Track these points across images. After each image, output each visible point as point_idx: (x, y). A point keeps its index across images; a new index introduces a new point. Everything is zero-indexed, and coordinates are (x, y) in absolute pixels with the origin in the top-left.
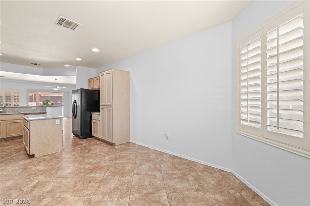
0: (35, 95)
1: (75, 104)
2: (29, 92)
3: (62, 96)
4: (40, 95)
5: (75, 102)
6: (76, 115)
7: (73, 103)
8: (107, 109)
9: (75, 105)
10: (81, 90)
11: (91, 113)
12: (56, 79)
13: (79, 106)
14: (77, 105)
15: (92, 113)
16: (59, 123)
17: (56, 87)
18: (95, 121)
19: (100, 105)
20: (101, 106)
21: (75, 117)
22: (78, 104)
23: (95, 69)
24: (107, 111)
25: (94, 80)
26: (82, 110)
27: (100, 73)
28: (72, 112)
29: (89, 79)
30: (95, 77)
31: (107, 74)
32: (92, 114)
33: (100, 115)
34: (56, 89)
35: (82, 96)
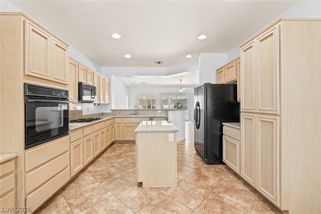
0: (168, 98)
1: (198, 107)
2: (162, 96)
3: (187, 98)
4: (171, 98)
5: (198, 104)
6: (199, 124)
7: (195, 107)
8: (261, 121)
9: (198, 109)
10: (207, 85)
11: (221, 123)
12: (181, 80)
13: (203, 110)
14: (201, 109)
15: (223, 123)
16: (172, 140)
17: (181, 88)
18: (230, 139)
19: (241, 110)
20: (243, 112)
21: (198, 127)
22: (202, 107)
23: (226, 54)
24: (261, 125)
25: (226, 69)
26: (208, 117)
27: (241, 47)
28: (194, 119)
29: (216, 70)
30: (226, 64)
31: (261, 41)
32: (223, 125)
33: (240, 129)
34: (181, 91)
35: (208, 95)
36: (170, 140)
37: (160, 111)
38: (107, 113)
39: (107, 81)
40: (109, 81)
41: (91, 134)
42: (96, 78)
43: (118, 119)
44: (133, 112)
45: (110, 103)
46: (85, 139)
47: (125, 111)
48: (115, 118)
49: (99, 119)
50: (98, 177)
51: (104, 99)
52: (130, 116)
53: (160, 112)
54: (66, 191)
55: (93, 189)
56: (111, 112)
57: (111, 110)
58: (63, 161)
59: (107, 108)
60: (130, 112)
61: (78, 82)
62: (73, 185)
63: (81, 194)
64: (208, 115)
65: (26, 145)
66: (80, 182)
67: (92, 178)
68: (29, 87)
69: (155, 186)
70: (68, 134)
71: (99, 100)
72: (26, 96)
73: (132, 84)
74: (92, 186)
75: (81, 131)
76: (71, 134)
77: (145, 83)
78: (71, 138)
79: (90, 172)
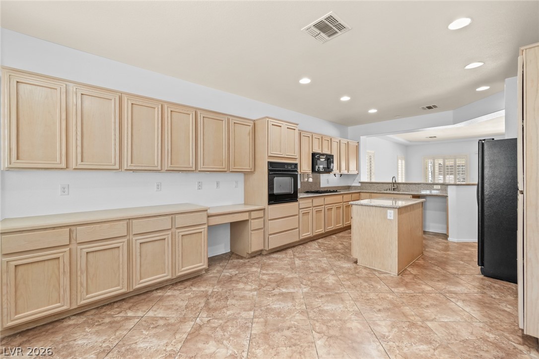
36: (389, 218)
37: (439, 186)
38: (355, 186)
39: (353, 144)
40: (357, 144)
41: (322, 205)
42: (335, 145)
43: (365, 194)
44: (390, 186)
45: (358, 174)
46: (315, 209)
47: (379, 185)
48: (361, 193)
49: (336, 191)
50: (322, 247)
51: (348, 168)
52: (385, 192)
53: (439, 188)
54: (295, 248)
55: (314, 253)
56: (360, 185)
57: (359, 182)
58: (292, 222)
59: (354, 180)
60: (387, 187)
61: (311, 152)
62: (301, 246)
63: (304, 253)
64: (486, 193)
65: (269, 202)
66: (307, 246)
67: (317, 247)
68: (270, 164)
69: (371, 267)
70: (297, 201)
71: (347, 170)
72: (269, 170)
73: (410, 141)
74: (315, 251)
75: (310, 200)
76: (300, 202)
77: (435, 137)
78: (300, 205)
79: (318, 243)
